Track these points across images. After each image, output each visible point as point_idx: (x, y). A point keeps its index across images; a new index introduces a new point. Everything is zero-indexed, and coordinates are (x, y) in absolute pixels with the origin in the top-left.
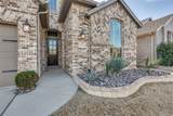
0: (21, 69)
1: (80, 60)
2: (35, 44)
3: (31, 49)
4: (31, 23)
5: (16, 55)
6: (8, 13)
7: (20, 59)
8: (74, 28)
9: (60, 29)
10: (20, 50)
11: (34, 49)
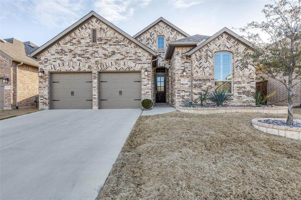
0: (143, 98)
1: (183, 94)
2: (150, 83)
3: (148, 86)
4: (148, 69)
5: (141, 90)
6: (137, 66)
7: (143, 92)
8: (177, 68)
9: (167, 66)
10: (143, 87)
11: (149, 86)
